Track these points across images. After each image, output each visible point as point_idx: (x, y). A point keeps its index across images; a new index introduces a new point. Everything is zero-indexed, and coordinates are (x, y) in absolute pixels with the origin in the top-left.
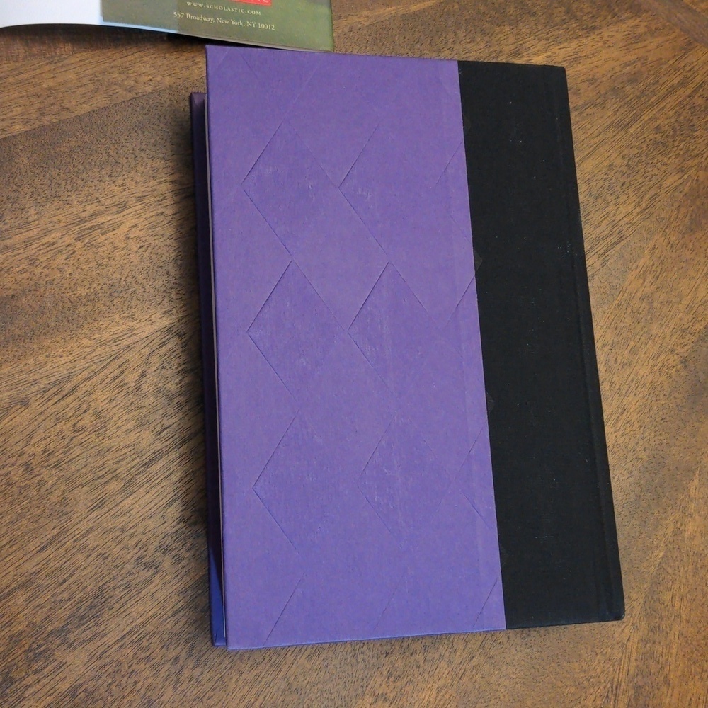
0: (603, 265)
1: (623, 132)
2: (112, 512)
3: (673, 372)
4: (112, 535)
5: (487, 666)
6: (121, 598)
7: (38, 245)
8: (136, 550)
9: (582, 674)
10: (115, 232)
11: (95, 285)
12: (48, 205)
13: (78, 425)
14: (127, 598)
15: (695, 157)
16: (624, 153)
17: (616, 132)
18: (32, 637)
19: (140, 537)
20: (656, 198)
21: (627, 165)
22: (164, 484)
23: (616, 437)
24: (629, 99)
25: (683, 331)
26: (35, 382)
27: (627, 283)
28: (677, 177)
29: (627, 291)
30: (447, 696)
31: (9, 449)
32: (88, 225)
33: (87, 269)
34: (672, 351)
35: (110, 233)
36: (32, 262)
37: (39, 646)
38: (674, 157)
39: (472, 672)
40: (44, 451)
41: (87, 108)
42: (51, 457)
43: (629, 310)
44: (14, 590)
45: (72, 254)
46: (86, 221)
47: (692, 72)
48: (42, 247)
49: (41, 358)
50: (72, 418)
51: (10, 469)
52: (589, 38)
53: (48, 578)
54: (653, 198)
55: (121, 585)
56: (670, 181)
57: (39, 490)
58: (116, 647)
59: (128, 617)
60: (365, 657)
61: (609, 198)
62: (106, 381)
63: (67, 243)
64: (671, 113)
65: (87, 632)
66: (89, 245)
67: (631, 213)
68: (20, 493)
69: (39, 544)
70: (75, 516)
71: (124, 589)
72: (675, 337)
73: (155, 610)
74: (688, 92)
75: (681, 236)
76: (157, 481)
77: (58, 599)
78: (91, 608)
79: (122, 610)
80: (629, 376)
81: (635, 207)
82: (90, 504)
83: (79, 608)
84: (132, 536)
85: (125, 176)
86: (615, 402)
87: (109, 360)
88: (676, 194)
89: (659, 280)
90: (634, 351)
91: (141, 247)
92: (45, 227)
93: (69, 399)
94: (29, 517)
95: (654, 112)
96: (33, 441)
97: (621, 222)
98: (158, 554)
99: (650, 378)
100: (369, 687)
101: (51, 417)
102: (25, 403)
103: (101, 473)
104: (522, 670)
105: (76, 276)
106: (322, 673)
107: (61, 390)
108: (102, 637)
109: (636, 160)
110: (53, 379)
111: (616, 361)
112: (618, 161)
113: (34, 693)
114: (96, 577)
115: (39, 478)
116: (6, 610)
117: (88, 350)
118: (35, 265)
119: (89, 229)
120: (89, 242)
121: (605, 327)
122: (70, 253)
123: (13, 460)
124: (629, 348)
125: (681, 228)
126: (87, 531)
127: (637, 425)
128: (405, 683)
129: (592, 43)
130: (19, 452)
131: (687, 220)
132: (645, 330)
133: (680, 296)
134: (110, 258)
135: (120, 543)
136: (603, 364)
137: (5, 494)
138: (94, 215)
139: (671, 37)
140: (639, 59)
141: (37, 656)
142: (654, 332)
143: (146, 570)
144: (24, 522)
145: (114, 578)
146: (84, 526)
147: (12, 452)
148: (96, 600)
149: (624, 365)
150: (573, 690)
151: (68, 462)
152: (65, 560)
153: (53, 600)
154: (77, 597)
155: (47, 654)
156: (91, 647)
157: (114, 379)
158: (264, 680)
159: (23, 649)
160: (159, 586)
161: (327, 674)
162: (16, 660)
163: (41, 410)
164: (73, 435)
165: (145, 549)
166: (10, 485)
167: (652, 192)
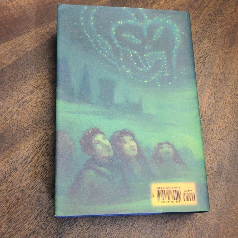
5: (203, 217)
7: (6, 113)
10: (32, 101)
11: (29, 122)
13: (37, 172)
15: (225, 21)
16: (200, 26)
17: (195, 20)
20: (215, 39)
23: (225, 124)
24: (196, 7)
26: (17, 161)
27: (214, 70)
29: (215, 73)
30: (192, 231)
32: (21, 102)
33: (25, 117)
35: (30, 102)
36: (6, 120)
38: (217, 23)
39: (198, 220)
40: (27, 184)
41: (11, 62)
42: (30, 185)
43: (217, 79)
45: (19, 113)
46: (21, 100)
48: (7, 114)
49: (17, 152)
50: (34, 170)
53: (40, 228)
55: (67, 224)
56: (219, 31)
59: (72, 235)
62: (42, 154)
63: (16, 110)
64: (212, 8)
66: (24, 108)
67: (208, 46)
68: (23, 201)
69: (34, 217)
71: (68, 225)
72: (236, 84)
73: (81, 229)
75: (228, 49)
79: (69, 232)
80: (224, 102)
81: (209, 44)
85: (30, 81)
86: (221, 112)
87: (41, 146)
89: (225, 66)
90: (223, 93)
91: (42, 104)
92: (7, 106)
94: (28, 209)
96: (22, 182)
97: (206, 50)
100: (164, 236)
102: (16, 169)
104: (216, 215)
105: (22, 120)
106: (146, 235)
107: (27, 161)
109: (205, 27)
110: (24, 158)
111: (218, 98)
118: (7, 120)
119: (22, 103)
120: (23, 107)
121: (211, 87)
123: (17, 190)
124: (221, 92)
126: (50, 208)
128: (176, 231)
130: (18, 187)
131: (228, 43)
132: (225, 84)
133: (234, 70)
134: (32, 111)
136: (214, 100)
138: (23, 97)
142: (228, 84)
144: (27, 211)
148: (59, 232)
149: (221, 99)
151: (37, 185)
153: (44, 236)
154: (52, 232)
157: (45, 152)
161: (148, 235)
163: (22, 170)
164: (35, 176)
166: (18, 199)
167: (214, 37)
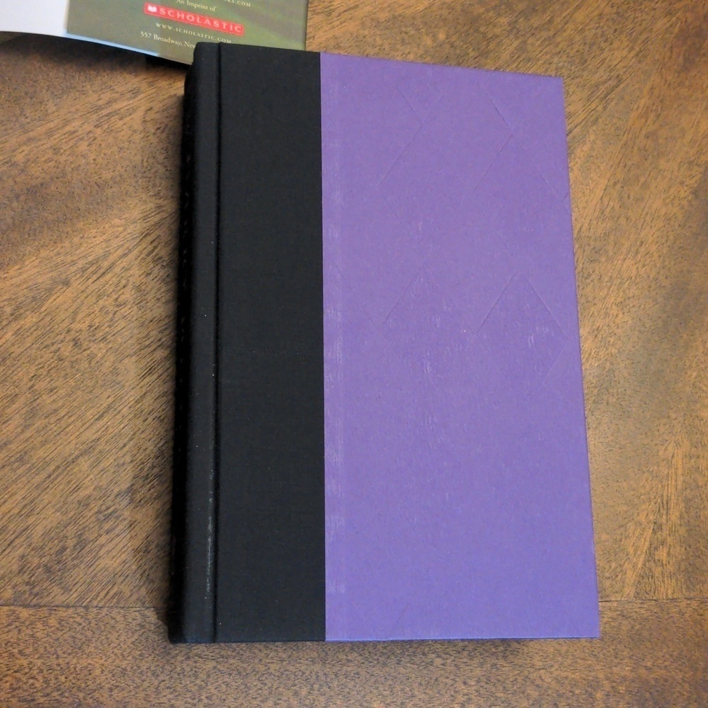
0: (605, 108)
3: (685, 203)
9: (632, 493)
12: (65, 97)
18: (100, 499)
21: (618, 13)
25: (691, 163)
28: (666, 20)
31: (56, 327)
34: (682, 183)
37: (108, 508)
44: (77, 457)
51: (59, 346)
54: (645, 42)
57: (90, 363)
61: (603, 45)
65: (152, 490)
70: (127, 384)
77: (121, 461)
82: (139, 372)
83: (142, 469)
88: (667, 36)
93: (108, 276)
99: (663, 211)
101: (93, 294)
112: (608, 10)
113: (109, 552)
115: (88, 352)
116: (72, 477)
117: (121, 229)
122: (91, 140)
125: (676, 67)
127: (656, 255)
137: (58, 369)
141: (107, 517)
146: (137, 393)
147: (60, 329)
150: (625, 508)
152: (123, 425)
155: (116, 515)
159: (93, 512)
162: (87, 523)
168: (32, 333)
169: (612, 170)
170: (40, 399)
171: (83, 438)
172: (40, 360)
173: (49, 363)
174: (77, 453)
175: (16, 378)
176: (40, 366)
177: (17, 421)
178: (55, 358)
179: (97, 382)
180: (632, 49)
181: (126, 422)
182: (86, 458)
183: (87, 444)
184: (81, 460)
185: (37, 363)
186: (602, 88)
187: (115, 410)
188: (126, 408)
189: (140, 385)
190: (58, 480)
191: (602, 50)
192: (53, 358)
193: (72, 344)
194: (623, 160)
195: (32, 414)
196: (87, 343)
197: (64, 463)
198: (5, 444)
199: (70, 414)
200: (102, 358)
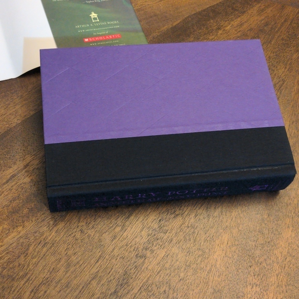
0: (281, 93)
1: (269, 44)
2: (120, 239)
4: (123, 249)
6: (135, 273)
8: (134, 252)
14: (137, 272)
19: (134, 246)
21: (276, 55)
22: (137, 223)
28: (296, 54)
31: (72, 226)
44: (91, 281)
47: (287, 16)
51: (75, 234)
52: (244, 16)
54: (291, 64)
57: (89, 238)
58: (139, 293)
60: (242, 270)
61: (273, 68)
65: (125, 290)
70: (106, 245)
74: (289, 23)
76: (134, 223)
77: (110, 280)
78: (124, 280)
82: (110, 239)
83: (119, 281)
84: (131, 247)
95: (279, 34)
98: (144, 251)
103: (111, 226)
108: (132, 291)
112: (272, 55)
114: (122, 267)
115: (87, 234)
116: (90, 290)
129: (246, 17)
135: (127, 251)
137: (76, 244)
139: (275, 6)
140: (266, 17)
143: (141, 259)
145: (130, 265)
146: (111, 248)
152: (107, 263)
156: (129, 296)
158: (204, 290)
160: (148, 263)
165: (138, 251)
168: (63, 231)
169: (290, 117)
170: (71, 258)
171: (92, 272)
172: (68, 242)
173: (72, 242)
174: (90, 279)
175: (59, 251)
176: (68, 244)
177: (63, 269)
178: (74, 239)
179: (93, 247)
180: (286, 68)
181: (108, 261)
182: (94, 280)
183: (94, 274)
184: (93, 282)
185: (67, 243)
186: (277, 85)
187: (103, 257)
188: (107, 255)
189: (112, 244)
190: (84, 293)
191: (274, 71)
192: (73, 239)
193: (80, 232)
194: (293, 113)
195: (68, 266)
196: (86, 230)
197: (86, 285)
198: (59, 281)
199: (84, 263)
200: (93, 236)
